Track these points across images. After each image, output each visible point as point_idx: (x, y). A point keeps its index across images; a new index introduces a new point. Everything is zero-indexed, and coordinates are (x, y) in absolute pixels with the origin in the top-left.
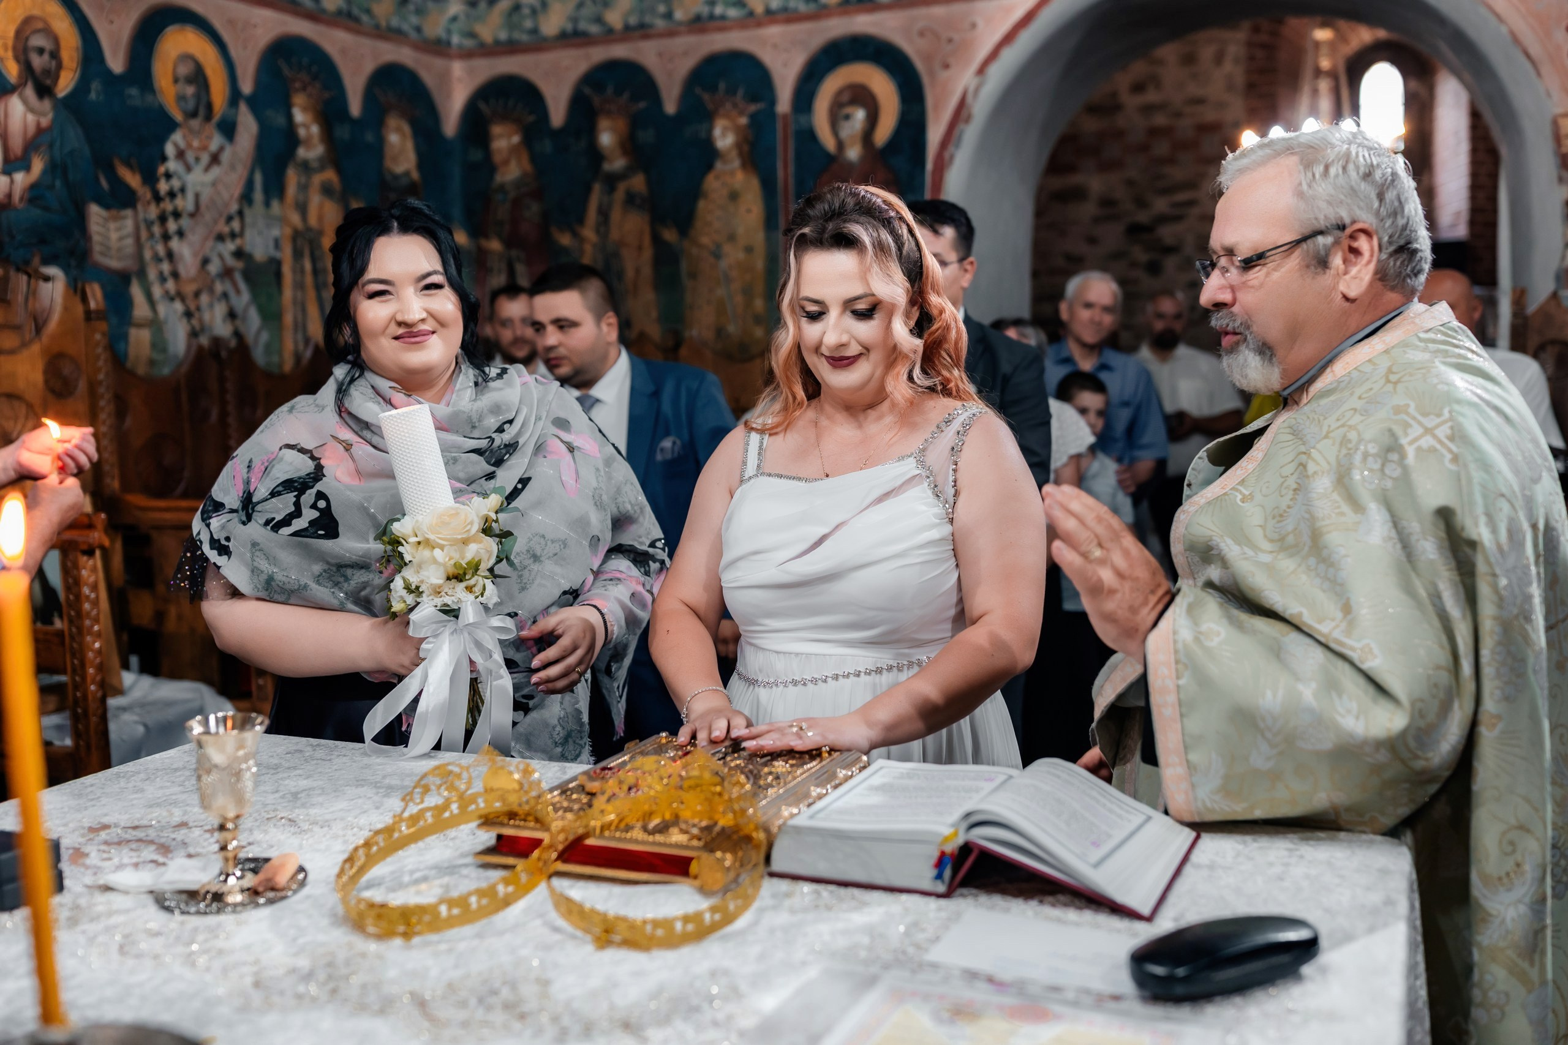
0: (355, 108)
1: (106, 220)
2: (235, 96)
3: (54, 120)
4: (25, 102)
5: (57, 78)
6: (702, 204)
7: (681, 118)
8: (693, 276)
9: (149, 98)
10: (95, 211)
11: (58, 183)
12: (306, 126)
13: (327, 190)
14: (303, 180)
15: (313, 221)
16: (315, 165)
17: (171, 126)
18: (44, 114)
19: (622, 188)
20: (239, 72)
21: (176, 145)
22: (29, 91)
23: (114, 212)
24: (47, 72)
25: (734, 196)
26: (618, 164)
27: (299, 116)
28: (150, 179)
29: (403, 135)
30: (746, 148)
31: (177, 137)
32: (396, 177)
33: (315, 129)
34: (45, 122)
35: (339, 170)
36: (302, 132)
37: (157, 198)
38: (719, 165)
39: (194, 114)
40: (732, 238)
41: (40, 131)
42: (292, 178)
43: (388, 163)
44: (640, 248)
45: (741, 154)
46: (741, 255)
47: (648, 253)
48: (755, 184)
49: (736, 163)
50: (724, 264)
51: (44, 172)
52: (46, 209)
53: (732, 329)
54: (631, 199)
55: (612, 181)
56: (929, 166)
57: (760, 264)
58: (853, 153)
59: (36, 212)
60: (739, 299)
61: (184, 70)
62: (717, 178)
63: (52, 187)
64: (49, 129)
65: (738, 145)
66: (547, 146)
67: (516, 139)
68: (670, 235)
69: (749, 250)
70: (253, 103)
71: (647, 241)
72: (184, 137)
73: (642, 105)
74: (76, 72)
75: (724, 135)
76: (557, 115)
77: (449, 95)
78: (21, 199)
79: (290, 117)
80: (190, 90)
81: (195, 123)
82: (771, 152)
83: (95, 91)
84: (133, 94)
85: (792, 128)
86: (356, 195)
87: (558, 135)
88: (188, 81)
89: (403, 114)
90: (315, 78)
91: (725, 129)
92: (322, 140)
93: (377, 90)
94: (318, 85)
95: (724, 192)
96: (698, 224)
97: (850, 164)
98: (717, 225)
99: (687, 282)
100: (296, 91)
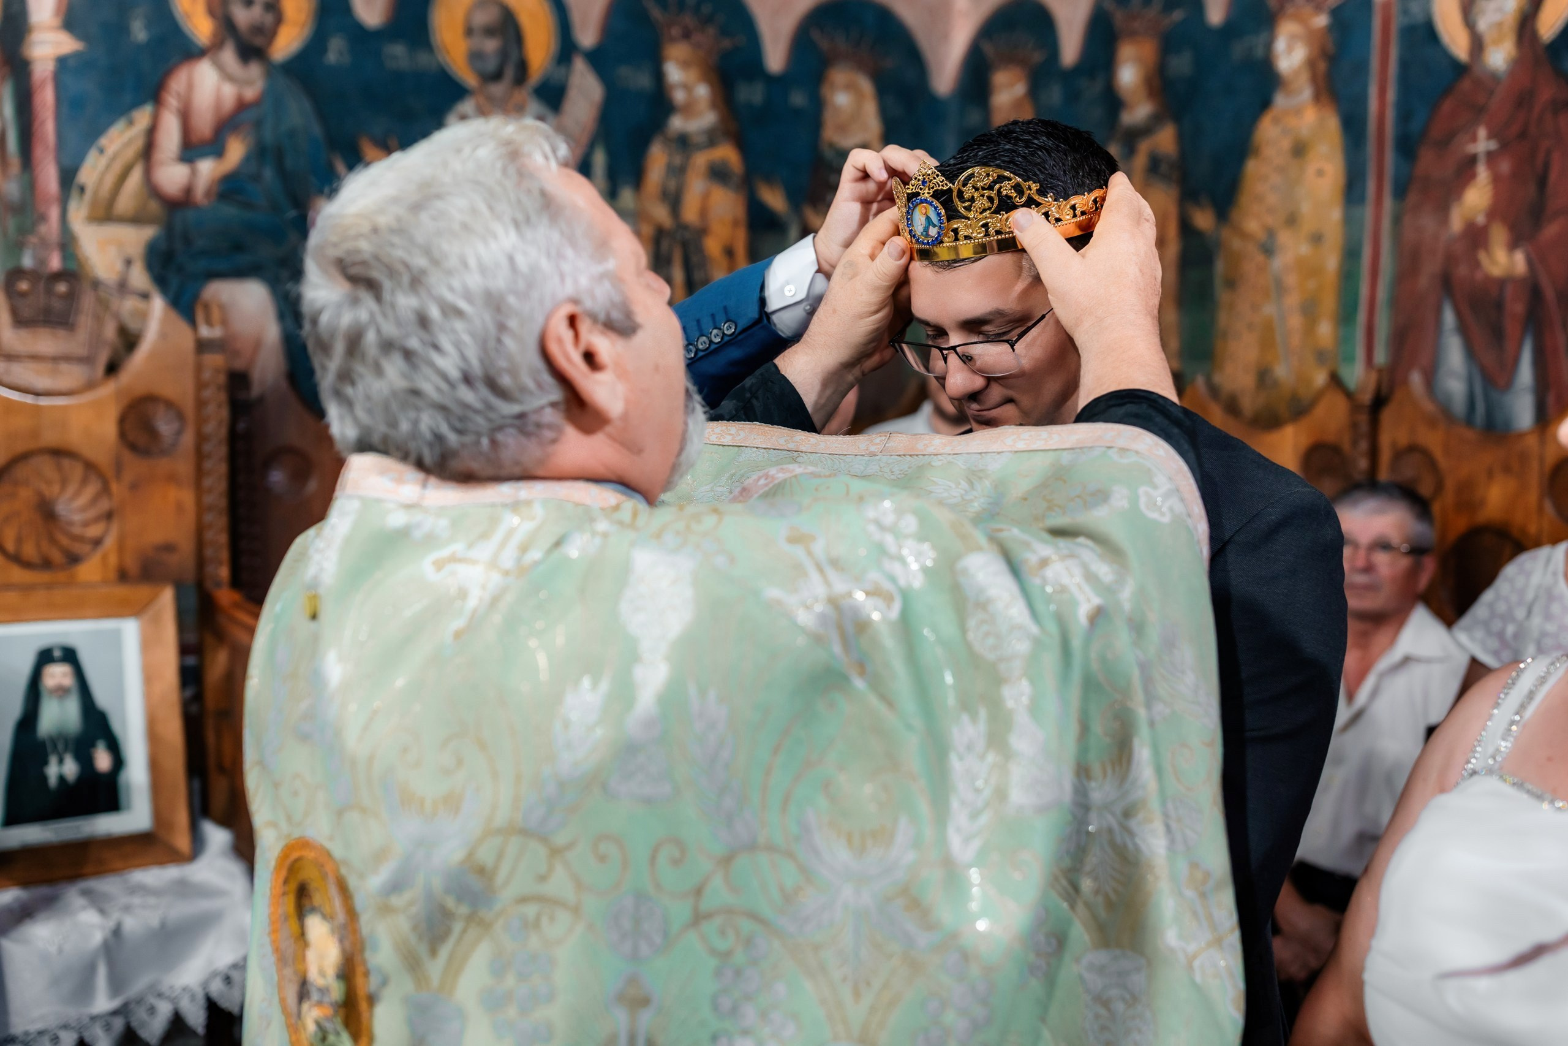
0: (775, 58)
2: (567, 49)
3: (264, 92)
4: (220, 68)
5: (273, 34)
6: (1252, 167)
7: (1230, 30)
8: (1231, 284)
9: (423, 59)
11: (268, 173)
12: (687, 87)
13: (718, 174)
14: (678, 160)
15: (690, 213)
16: (702, 139)
18: (249, 83)
19: (1144, 148)
20: (576, 17)
22: (229, 56)
24: (258, 29)
25: (1299, 150)
26: (1139, 112)
27: (674, 73)
29: (859, 95)
30: (1322, 66)
31: (467, 108)
32: (841, 153)
33: (702, 91)
34: (251, 93)
35: (741, 144)
36: (679, 96)
38: (1280, 101)
39: (497, 76)
40: (1292, 220)
41: (242, 106)
42: (658, 159)
43: (830, 133)
44: (1162, 241)
45: (1314, 79)
46: (1305, 249)
47: (1173, 251)
48: (1333, 123)
49: (1306, 93)
50: (1278, 263)
51: (247, 159)
52: (248, 206)
53: (1282, 371)
54: (1155, 166)
55: (1132, 137)
57: (1332, 262)
58: (1499, 57)
59: (230, 211)
60: (1295, 321)
61: (485, 17)
62: (1276, 121)
63: (256, 178)
64: (257, 103)
65: (1311, 64)
66: (1055, 93)
67: (1020, 89)
68: (1203, 220)
69: (1317, 239)
70: (597, 59)
71: (1173, 231)
72: (478, 107)
73: (1178, 15)
75: (1290, 49)
76: (1070, 49)
77: (945, 36)
78: (208, 194)
79: (659, 76)
80: (491, 45)
81: (498, 89)
82: (1361, 68)
83: (336, 52)
84: (397, 54)
85: (1397, 23)
86: (769, 179)
87: (1070, 76)
88: (489, 31)
89: (861, 65)
90: (707, 21)
91: (1293, 38)
92: (714, 105)
93: (816, 35)
94: (711, 31)
95: (1286, 144)
96: (1245, 199)
97: (1494, 77)
98: (1272, 199)
99: (1222, 295)
100: (673, 40)
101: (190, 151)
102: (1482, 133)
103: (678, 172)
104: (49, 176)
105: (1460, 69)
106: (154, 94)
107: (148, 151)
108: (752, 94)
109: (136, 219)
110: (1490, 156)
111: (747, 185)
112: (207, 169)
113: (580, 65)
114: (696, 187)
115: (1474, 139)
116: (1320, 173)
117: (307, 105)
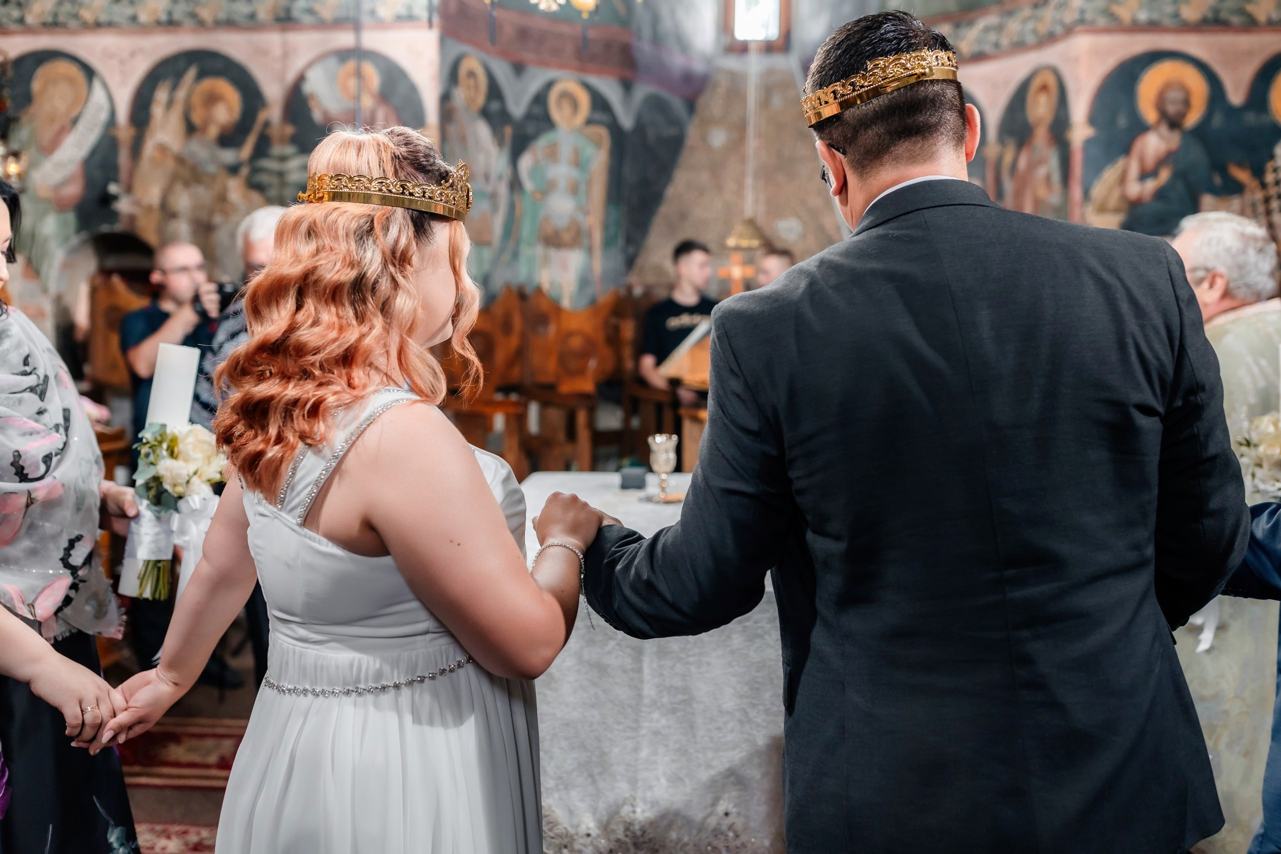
3: (1181, 145)
4: (1159, 135)
5: (1186, 115)
9: (1264, 118)
11: (1180, 185)
18: (1173, 141)
22: (1164, 129)
23: (1224, 197)
24: (1178, 114)
28: (1258, 173)
34: (1174, 146)
37: (1264, 186)
41: (1169, 153)
51: (1170, 179)
52: (1168, 203)
59: (1160, 207)
63: (1174, 188)
64: (1176, 151)
78: (1149, 197)
83: (1217, 121)
101: (1144, 176)
104: (1077, 192)
106: (1127, 150)
107: (1123, 179)
109: (1116, 210)
112: (1151, 185)
117: (1202, 149)
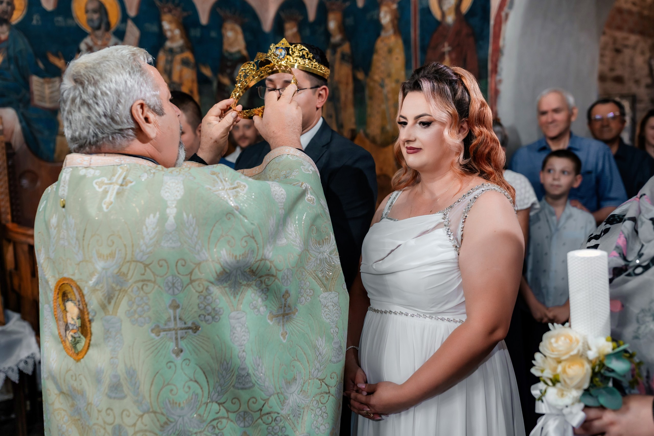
0: (204, 19)
1: (43, 84)
2: (125, 17)
3: (9, 36)
5: (11, 14)
6: (375, 57)
7: (366, 9)
8: (371, 98)
9: (70, 22)
10: (35, 80)
11: (12, 67)
12: (171, 30)
13: (185, 63)
14: (169, 58)
15: (176, 78)
16: (178, 50)
17: (84, 34)
18: (3, 33)
19: (339, 50)
20: (128, 5)
21: (87, 44)
23: (47, 80)
24: (5, 12)
25: (390, 51)
26: (337, 38)
27: (166, 26)
29: (236, 32)
30: (396, 22)
31: (88, 40)
32: (231, 54)
33: (177, 32)
35: (193, 51)
36: (169, 34)
38: (383, 34)
39: (99, 28)
40: (389, 75)
43: (226, 47)
44: (347, 84)
45: (394, 26)
46: (393, 85)
47: (351, 87)
48: (400, 42)
49: (391, 32)
50: (386, 90)
51: (4, 62)
54: (343, 57)
55: (335, 47)
56: (492, 22)
58: (450, 19)
60: (392, 110)
61: (91, 6)
62: (382, 41)
63: (8, 69)
64: (7, 40)
65: (392, 21)
66: (307, 32)
67: (295, 30)
68: (360, 76)
69: (397, 81)
70: (136, 20)
71: (350, 80)
72: (92, 40)
74: (23, 11)
75: (385, 16)
76: (312, 15)
77: (267, 10)
79: (161, 27)
80: (96, 16)
81: (99, 33)
82: (408, 23)
83: (36, 20)
84: (60, 20)
85: (419, 7)
86: (204, 64)
87: (312, 25)
88: (95, 11)
89: (236, 22)
90: (177, 5)
91: (386, 12)
92: (182, 37)
93: (218, 10)
94: (179, 9)
95: (386, 49)
96: (373, 68)
97: (449, 26)
98: (382, 68)
99: (368, 102)
100: (165, 13)
102: (446, 44)
103: (170, 62)
105: (438, 24)
108: (196, 33)
110: (450, 52)
111: (196, 67)
113: (130, 23)
114: (177, 68)
115: (444, 47)
116: (397, 59)
117: (26, 40)
